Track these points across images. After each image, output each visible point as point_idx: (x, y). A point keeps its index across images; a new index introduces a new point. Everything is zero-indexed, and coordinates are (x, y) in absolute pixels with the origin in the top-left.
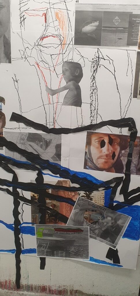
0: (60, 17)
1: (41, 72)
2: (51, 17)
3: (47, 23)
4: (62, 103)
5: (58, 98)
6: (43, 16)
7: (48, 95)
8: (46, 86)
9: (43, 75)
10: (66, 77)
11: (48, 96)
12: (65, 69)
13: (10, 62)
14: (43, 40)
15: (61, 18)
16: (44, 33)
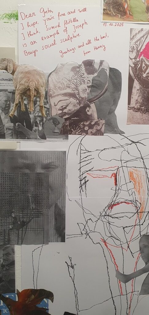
0: (135, 178)
1: (110, 252)
2: (123, 178)
3: (117, 187)
4: (139, 292)
5: (133, 285)
6: (112, 177)
7: (120, 282)
8: (117, 271)
9: (113, 256)
10: (145, 256)
11: (119, 285)
12: (144, 244)
13: (63, 240)
14: (112, 208)
15: (137, 179)
16: (114, 199)
